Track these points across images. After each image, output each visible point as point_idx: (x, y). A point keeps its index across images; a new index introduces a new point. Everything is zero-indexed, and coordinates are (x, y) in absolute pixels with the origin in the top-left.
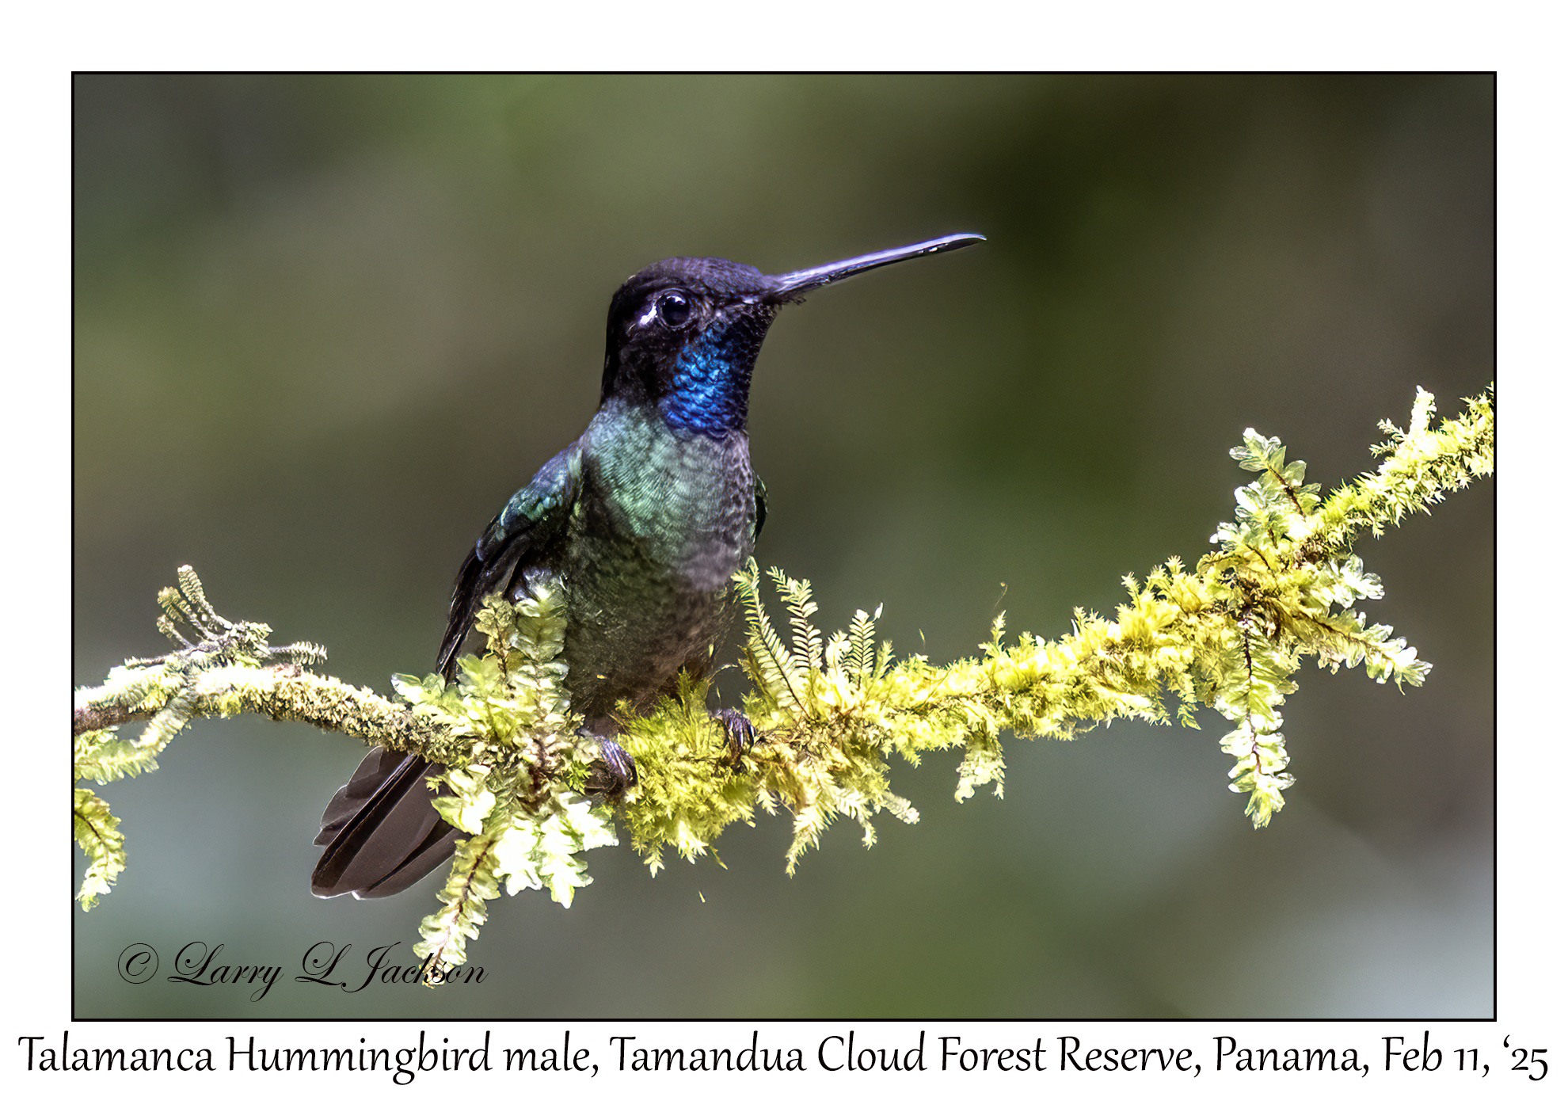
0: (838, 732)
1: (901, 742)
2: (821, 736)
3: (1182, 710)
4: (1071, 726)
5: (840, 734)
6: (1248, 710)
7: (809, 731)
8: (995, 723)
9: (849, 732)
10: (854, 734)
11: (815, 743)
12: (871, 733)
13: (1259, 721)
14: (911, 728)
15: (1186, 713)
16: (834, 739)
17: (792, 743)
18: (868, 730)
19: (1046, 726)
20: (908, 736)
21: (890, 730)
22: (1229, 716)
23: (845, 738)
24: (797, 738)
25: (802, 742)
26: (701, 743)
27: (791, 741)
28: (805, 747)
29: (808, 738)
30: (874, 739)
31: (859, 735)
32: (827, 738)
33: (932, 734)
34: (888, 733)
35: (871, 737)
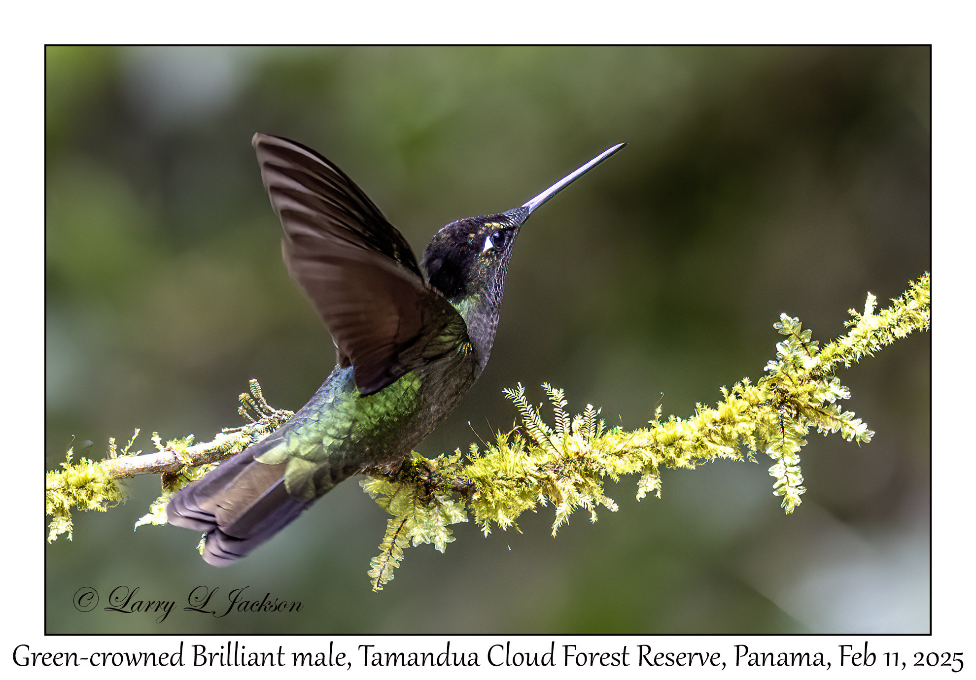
0: (578, 465)
1: (610, 470)
2: (570, 467)
3: (749, 454)
4: (694, 462)
5: (580, 466)
6: (783, 454)
7: (563, 465)
8: (656, 461)
9: (584, 465)
10: (586, 467)
11: (566, 471)
12: (594, 466)
13: (788, 460)
14: (615, 463)
15: (751, 455)
16: (576, 469)
17: (555, 471)
18: (593, 464)
19: (682, 462)
20: (613, 467)
21: (604, 464)
22: (773, 457)
23: (582, 468)
24: (557, 468)
25: (560, 470)
26: (510, 471)
27: (554, 469)
28: (562, 473)
29: (563, 468)
30: (596, 468)
31: (588, 466)
32: (572, 467)
33: (625, 466)
34: (603, 466)
35: (594, 468)
